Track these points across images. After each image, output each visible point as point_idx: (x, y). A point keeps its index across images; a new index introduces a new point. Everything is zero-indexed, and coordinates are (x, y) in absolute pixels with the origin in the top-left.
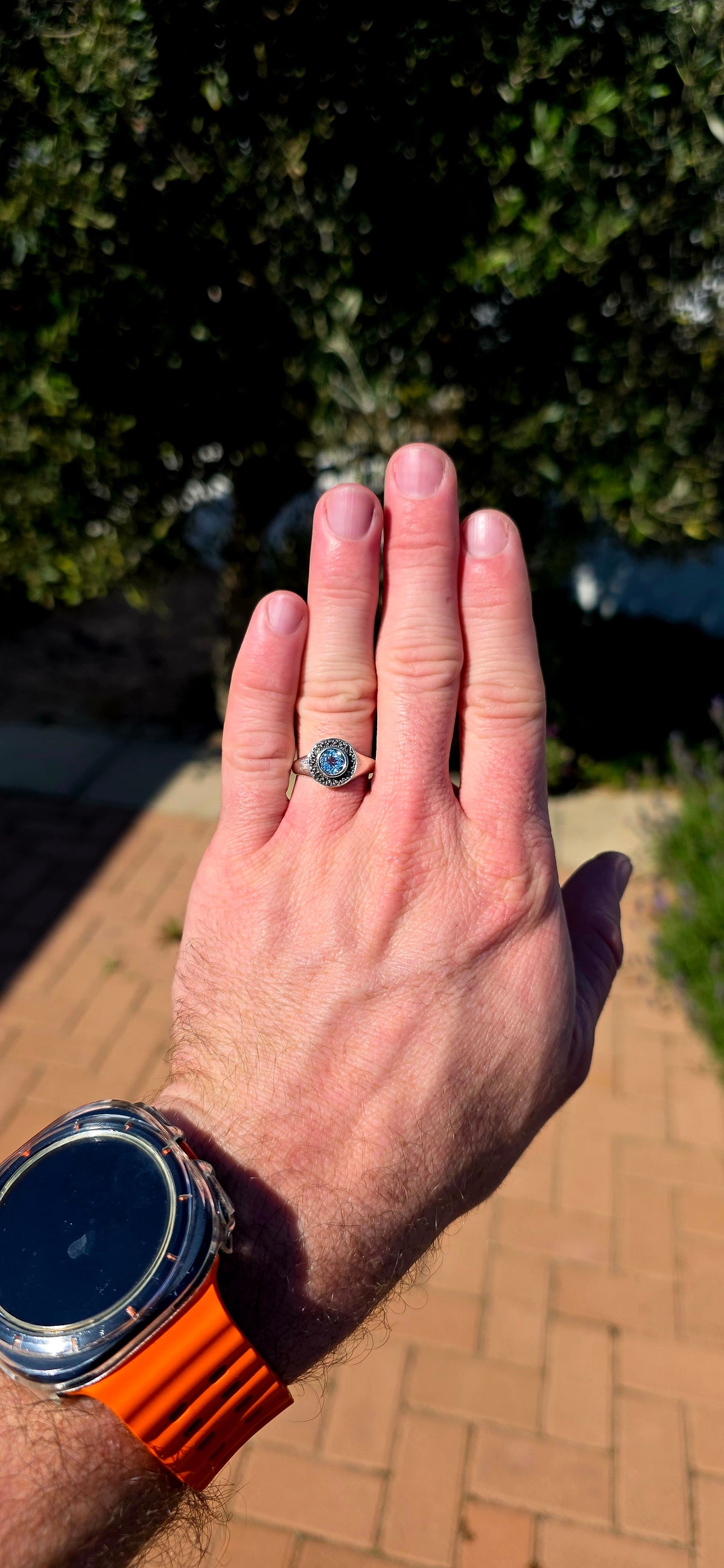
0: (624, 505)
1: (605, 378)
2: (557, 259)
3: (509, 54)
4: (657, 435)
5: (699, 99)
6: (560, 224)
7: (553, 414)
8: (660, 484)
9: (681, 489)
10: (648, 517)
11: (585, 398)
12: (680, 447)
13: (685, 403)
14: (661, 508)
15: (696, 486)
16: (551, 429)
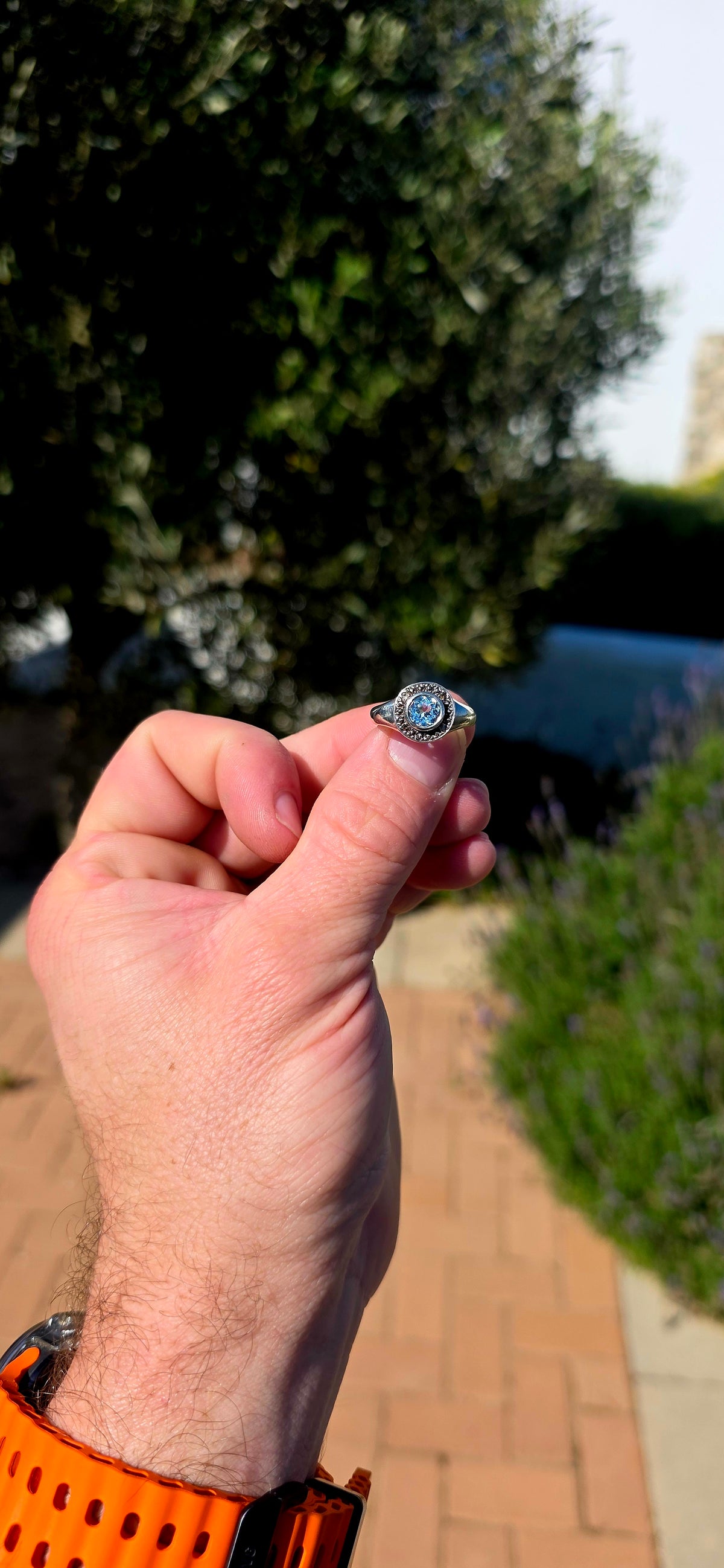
0: (428, 635)
1: (401, 521)
2: (338, 417)
3: (276, 234)
4: (452, 571)
5: (454, 272)
6: (342, 381)
7: (355, 554)
8: (460, 614)
9: (479, 620)
10: (453, 646)
11: (385, 538)
12: (473, 580)
13: (475, 542)
14: (463, 638)
15: (492, 616)
16: (355, 569)
